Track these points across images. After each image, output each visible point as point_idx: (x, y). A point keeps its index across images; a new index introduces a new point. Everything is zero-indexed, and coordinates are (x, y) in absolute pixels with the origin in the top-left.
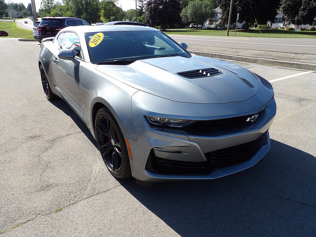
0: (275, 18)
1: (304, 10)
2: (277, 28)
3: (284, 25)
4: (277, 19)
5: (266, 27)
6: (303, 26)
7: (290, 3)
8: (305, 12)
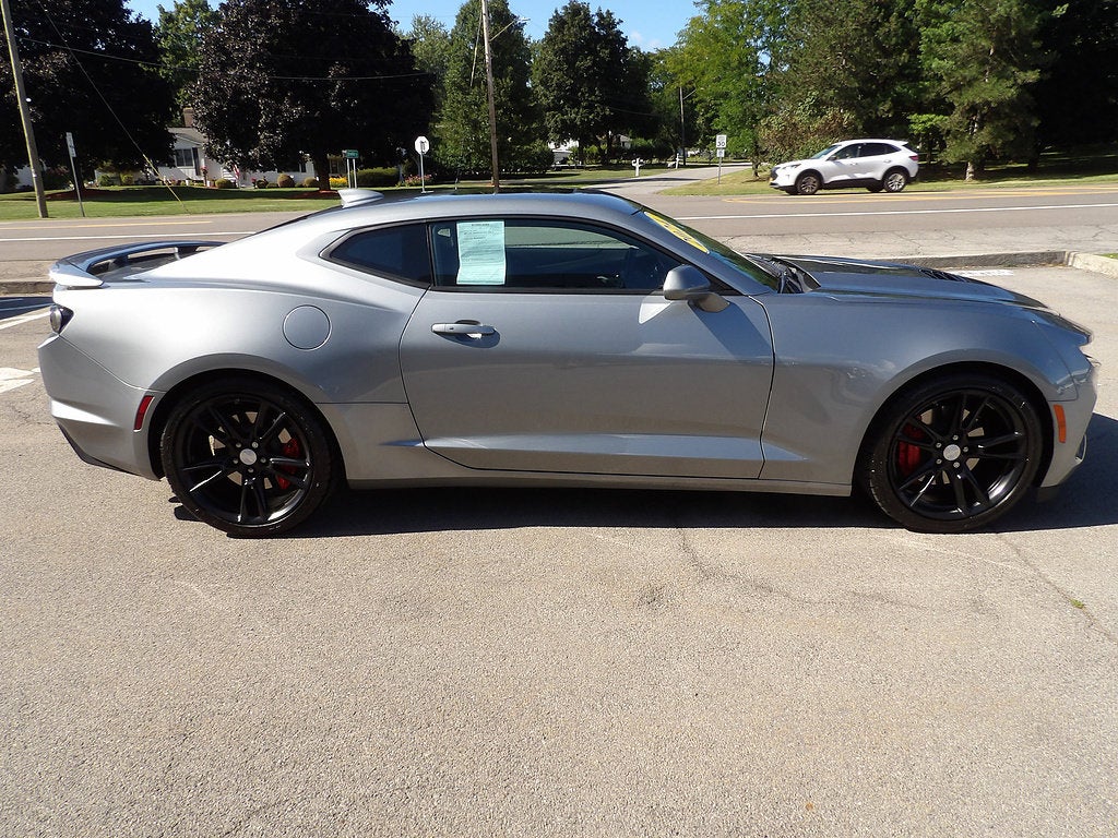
0: (171, 151)
1: (271, 127)
2: (180, 181)
3: (198, 173)
4: (177, 152)
5: (140, 180)
6: (259, 176)
7: (221, 107)
8: (278, 135)
